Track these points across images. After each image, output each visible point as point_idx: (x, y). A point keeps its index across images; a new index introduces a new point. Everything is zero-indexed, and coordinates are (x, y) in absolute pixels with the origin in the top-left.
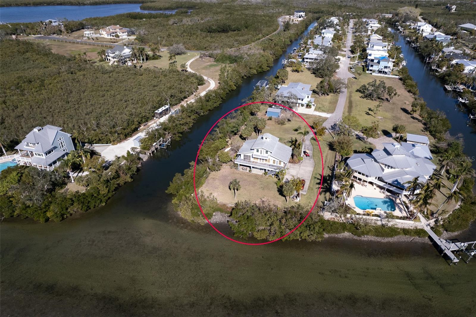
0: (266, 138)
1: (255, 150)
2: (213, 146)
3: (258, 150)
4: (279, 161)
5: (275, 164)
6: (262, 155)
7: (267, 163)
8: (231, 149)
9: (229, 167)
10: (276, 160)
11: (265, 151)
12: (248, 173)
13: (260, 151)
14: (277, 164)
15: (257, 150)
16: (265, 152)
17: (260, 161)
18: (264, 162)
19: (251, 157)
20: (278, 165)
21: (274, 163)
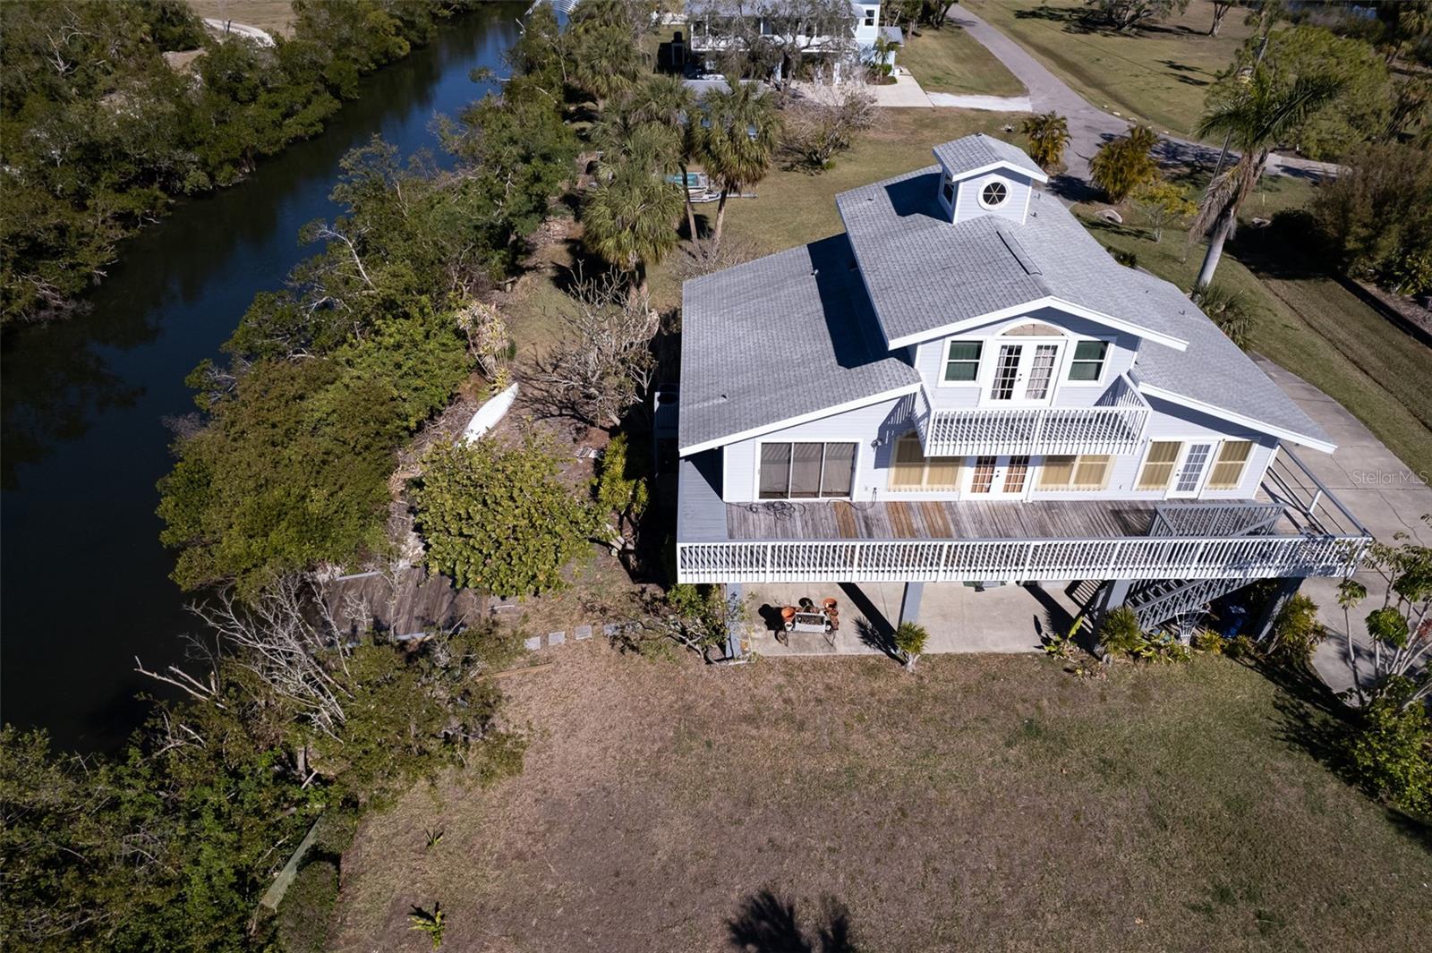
0: (994, 194)
1: (932, 360)
2: (321, 402)
3: (976, 349)
4: (1215, 439)
5: (1171, 491)
6: (1021, 401)
7: (1070, 491)
8: (521, 401)
9: (585, 632)
10: (1190, 436)
11: (1069, 341)
12: (871, 670)
13: (990, 364)
14: (1188, 482)
15: (958, 350)
16: (1066, 357)
17: (981, 485)
18: (1036, 487)
19: (866, 456)
20: (1204, 491)
21: (1155, 476)
